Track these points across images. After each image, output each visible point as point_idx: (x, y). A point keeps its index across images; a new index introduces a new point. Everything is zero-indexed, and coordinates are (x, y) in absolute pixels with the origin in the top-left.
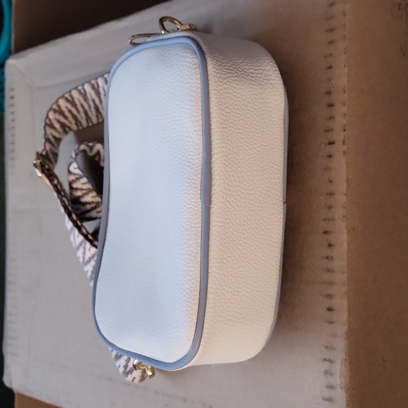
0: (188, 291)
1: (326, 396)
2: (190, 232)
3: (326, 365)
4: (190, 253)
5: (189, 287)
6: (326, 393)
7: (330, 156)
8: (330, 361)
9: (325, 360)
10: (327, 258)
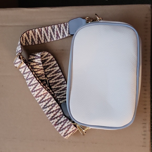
0: (132, 104)
1: (143, 134)
2: (133, 85)
3: (144, 125)
4: (133, 92)
5: (133, 99)
6: (143, 133)
7: (146, 65)
8: (145, 124)
9: (143, 123)
10: (144, 94)
